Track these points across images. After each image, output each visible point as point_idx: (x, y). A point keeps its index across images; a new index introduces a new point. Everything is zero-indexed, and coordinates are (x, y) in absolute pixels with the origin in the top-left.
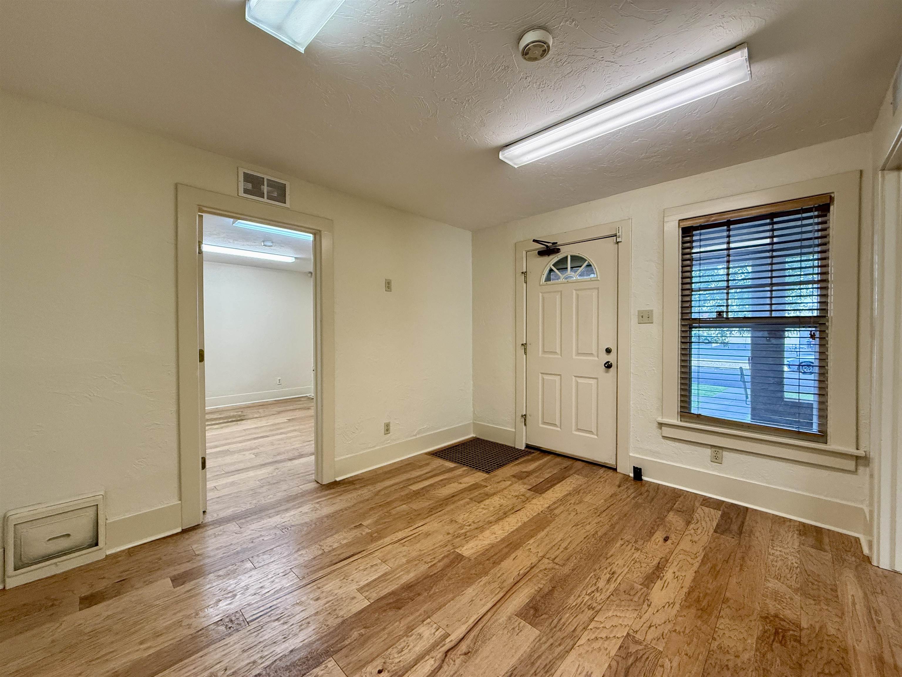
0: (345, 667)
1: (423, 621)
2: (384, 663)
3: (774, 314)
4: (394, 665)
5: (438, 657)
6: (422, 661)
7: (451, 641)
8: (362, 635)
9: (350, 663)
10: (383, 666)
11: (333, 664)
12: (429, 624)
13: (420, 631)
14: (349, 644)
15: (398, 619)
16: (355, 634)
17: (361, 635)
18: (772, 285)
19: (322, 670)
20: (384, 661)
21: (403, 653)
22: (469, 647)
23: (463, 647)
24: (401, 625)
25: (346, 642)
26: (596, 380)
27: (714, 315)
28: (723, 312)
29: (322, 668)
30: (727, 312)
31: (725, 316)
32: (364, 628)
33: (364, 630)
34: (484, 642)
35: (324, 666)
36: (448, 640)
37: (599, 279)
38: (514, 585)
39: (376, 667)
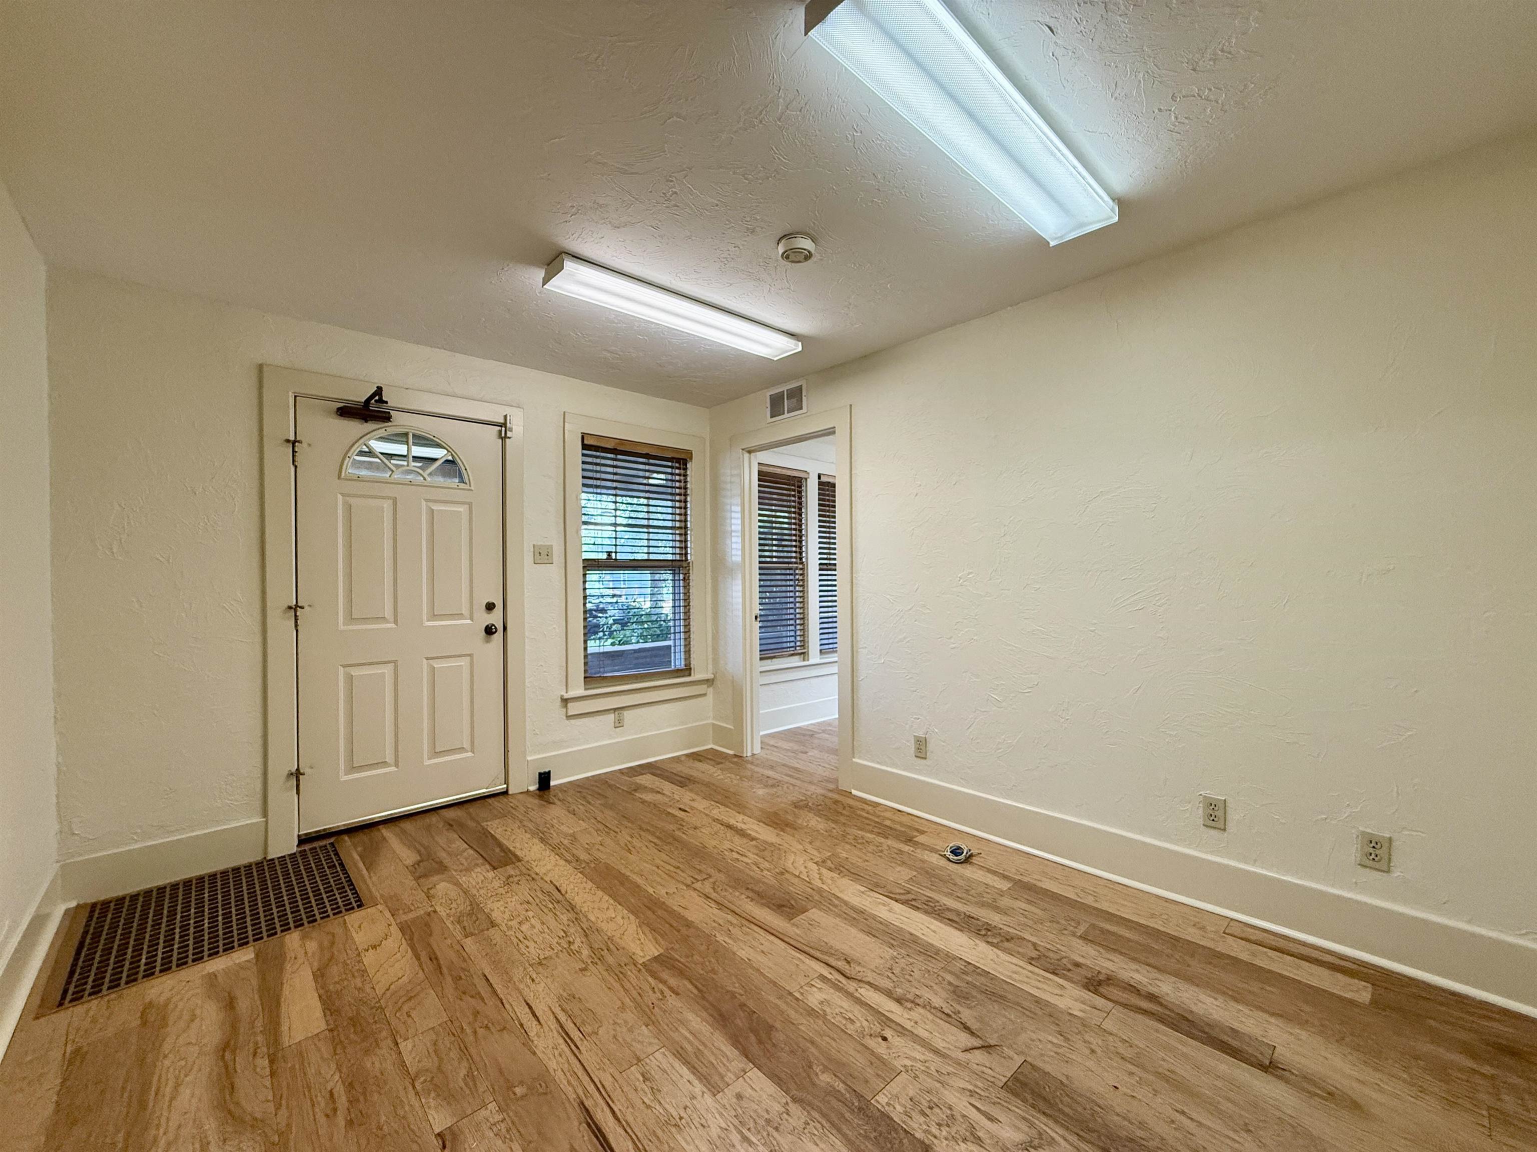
0: (884, 1079)
1: (797, 999)
2: (871, 1035)
3: (652, 557)
4: (872, 1026)
5: (855, 985)
6: (863, 999)
7: (831, 973)
8: (825, 1067)
9: (878, 1075)
10: (876, 1036)
11: (883, 1096)
12: (802, 994)
13: (816, 1003)
14: (844, 1082)
15: (793, 1028)
16: (825, 1078)
17: (826, 1069)
18: (648, 526)
19: (895, 1108)
20: (868, 1037)
21: (852, 1017)
22: (839, 959)
23: (841, 964)
24: (805, 1022)
25: (841, 1087)
26: (468, 658)
27: (605, 556)
28: (612, 552)
29: (892, 1109)
30: (616, 552)
31: (614, 557)
32: (810, 1067)
33: (814, 1068)
34: (831, 947)
35: (887, 1108)
36: (830, 976)
37: (472, 488)
38: (737, 914)
39: (879, 1043)
